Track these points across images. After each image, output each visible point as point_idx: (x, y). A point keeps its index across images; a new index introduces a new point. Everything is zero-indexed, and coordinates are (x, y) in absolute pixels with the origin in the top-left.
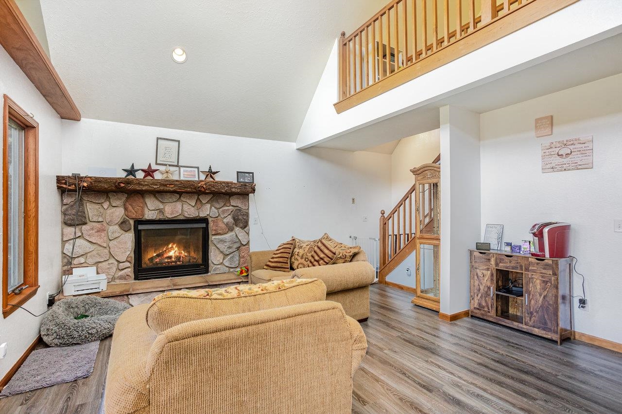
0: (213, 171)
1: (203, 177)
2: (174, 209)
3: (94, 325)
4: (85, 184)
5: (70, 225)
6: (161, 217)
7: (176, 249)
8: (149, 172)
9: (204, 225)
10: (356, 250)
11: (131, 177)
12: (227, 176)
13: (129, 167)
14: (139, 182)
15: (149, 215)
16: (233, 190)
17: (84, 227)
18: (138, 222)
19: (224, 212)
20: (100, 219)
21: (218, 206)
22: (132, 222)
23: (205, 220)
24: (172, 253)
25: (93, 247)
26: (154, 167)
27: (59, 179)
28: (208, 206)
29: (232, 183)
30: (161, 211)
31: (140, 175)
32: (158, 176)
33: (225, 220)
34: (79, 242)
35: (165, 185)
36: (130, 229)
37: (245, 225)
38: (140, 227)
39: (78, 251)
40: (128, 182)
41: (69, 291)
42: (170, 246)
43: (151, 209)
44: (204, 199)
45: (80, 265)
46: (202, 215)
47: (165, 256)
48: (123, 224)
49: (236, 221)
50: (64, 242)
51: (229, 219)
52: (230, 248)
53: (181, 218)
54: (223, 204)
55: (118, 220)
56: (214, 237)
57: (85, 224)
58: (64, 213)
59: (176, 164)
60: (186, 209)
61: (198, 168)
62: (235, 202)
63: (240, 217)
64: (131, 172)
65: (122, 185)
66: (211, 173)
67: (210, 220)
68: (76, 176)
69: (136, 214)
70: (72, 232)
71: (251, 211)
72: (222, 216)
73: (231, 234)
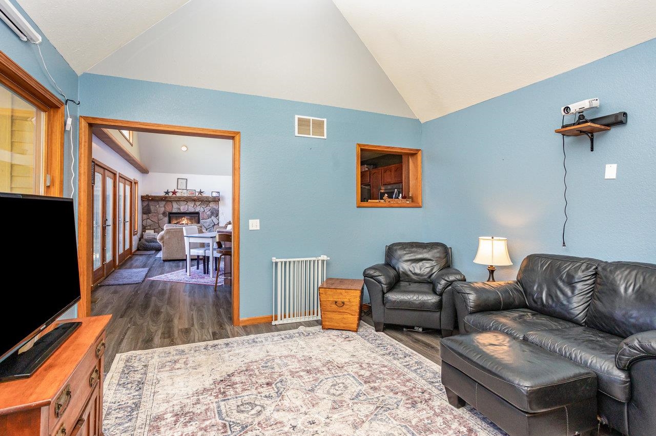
1: (197, 194)
2: (185, 208)
3: (154, 245)
4: (150, 198)
5: (144, 214)
6: (179, 211)
8: (174, 193)
9: (198, 215)
11: (167, 195)
12: (207, 194)
13: (166, 191)
14: (170, 197)
15: (175, 211)
16: (210, 200)
17: (150, 215)
18: (170, 213)
20: (156, 212)
21: (204, 207)
22: (167, 213)
23: (198, 213)
25: (153, 223)
26: (176, 190)
27: (142, 197)
28: (200, 207)
29: (209, 197)
30: (179, 209)
31: (171, 194)
32: (178, 195)
33: (207, 213)
34: (148, 220)
35: (180, 198)
36: (166, 216)
37: (217, 215)
38: (171, 215)
39: (148, 224)
40: (166, 197)
41: (145, 237)
43: (175, 208)
44: (198, 203)
45: (148, 229)
46: (197, 211)
48: (164, 214)
49: (212, 214)
50: (143, 221)
51: (209, 213)
52: (209, 225)
53: (188, 212)
54: (206, 206)
55: (162, 212)
56: (202, 220)
57: (150, 213)
58: (143, 209)
59: (185, 189)
60: (190, 207)
61: (195, 190)
62: (212, 205)
63: (214, 212)
64: (167, 193)
65: (164, 199)
66: (201, 192)
67: (200, 213)
68: (147, 195)
69: (169, 209)
70: (145, 216)
71: (220, 209)
72: (206, 211)
73: (210, 219)
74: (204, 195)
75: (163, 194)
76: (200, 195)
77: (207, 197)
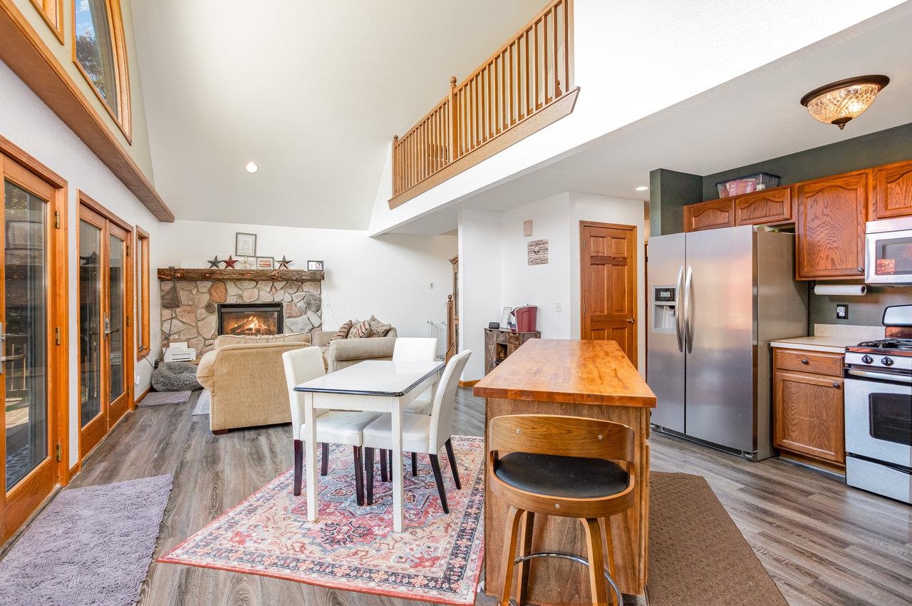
0: (287, 260)
1: (277, 266)
2: (252, 294)
3: (188, 379)
4: (179, 275)
5: (167, 308)
6: (240, 302)
7: (256, 322)
8: (230, 263)
9: (279, 309)
10: (387, 328)
11: (214, 268)
12: (297, 265)
13: (213, 260)
14: (221, 272)
15: (231, 300)
16: (304, 277)
17: (178, 310)
18: (221, 306)
19: (297, 298)
20: (191, 303)
21: (291, 291)
22: (216, 306)
23: (279, 305)
25: (184, 327)
26: (234, 258)
27: (160, 272)
28: (283, 292)
29: (302, 271)
30: (241, 296)
31: (222, 266)
32: (238, 267)
33: (298, 305)
34: (175, 321)
35: (243, 275)
36: (214, 312)
37: (318, 309)
38: (223, 310)
39: (174, 329)
40: (212, 273)
41: (169, 358)
43: (233, 294)
44: (279, 285)
45: (175, 341)
46: (277, 300)
48: (208, 307)
49: (309, 305)
50: (162, 322)
51: (302, 304)
52: (303, 329)
53: (258, 302)
54: (296, 290)
55: (204, 303)
56: (288, 319)
57: (178, 306)
58: (163, 298)
59: (253, 255)
60: (263, 294)
61: (273, 258)
62: (308, 288)
63: (312, 302)
64: (215, 263)
65: (208, 275)
66: (285, 262)
67: (284, 304)
68: (172, 269)
69: (218, 298)
70: (167, 313)
71: (324, 296)
72: (295, 301)
73: (304, 317)
74: (291, 267)
75: (206, 266)
76: (283, 268)
77: (298, 271)
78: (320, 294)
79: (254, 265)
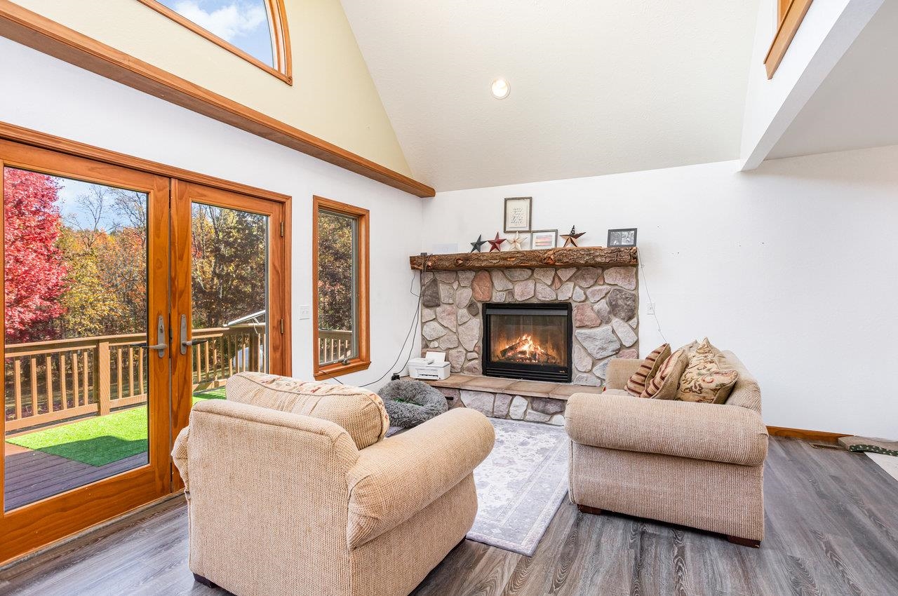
1: (562, 243)
2: (526, 289)
4: (430, 264)
5: (427, 307)
6: (509, 300)
7: (531, 342)
8: (496, 243)
9: (565, 313)
10: (727, 380)
12: (595, 239)
13: (475, 241)
15: (498, 297)
16: (599, 259)
17: (438, 309)
18: (488, 306)
19: (593, 294)
20: (451, 301)
21: (584, 284)
22: (480, 306)
23: (566, 306)
24: (525, 348)
25: (445, 332)
26: (502, 236)
27: (413, 261)
28: (571, 285)
29: (600, 250)
30: (511, 292)
32: (506, 248)
33: (596, 307)
34: (433, 325)
35: (505, 259)
36: (477, 314)
37: (631, 314)
38: (489, 312)
39: (433, 334)
42: (524, 338)
43: (500, 289)
44: (565, 274)
45: (433, 349)
46: (562, 298)
47: (519, 349)
48: (471, 306)
49: (614, 308)
50: (423, 324)
51: (603, 306)
52: (603, 349)
53: (535, 301)
54: (592, 282)
55: (466, 302)
56: (578, 331)
57: (438, 305)
59: (527, 229)
60: (539, 289)
61: (556, 231)
62: (613, 277)
63: (620, 302)
65: (460, 262)
67: (574, 305)
68: (424, 255)
69: (482, 296)
70: (429, 313)
71: (642, 292)
72: (592, 300)
73: (606, 328)
74: (582, 243)
75: (466, 249)
76: (570, 246)
77: (589, 250)
78: (637, 288)
79: (526, 244)
